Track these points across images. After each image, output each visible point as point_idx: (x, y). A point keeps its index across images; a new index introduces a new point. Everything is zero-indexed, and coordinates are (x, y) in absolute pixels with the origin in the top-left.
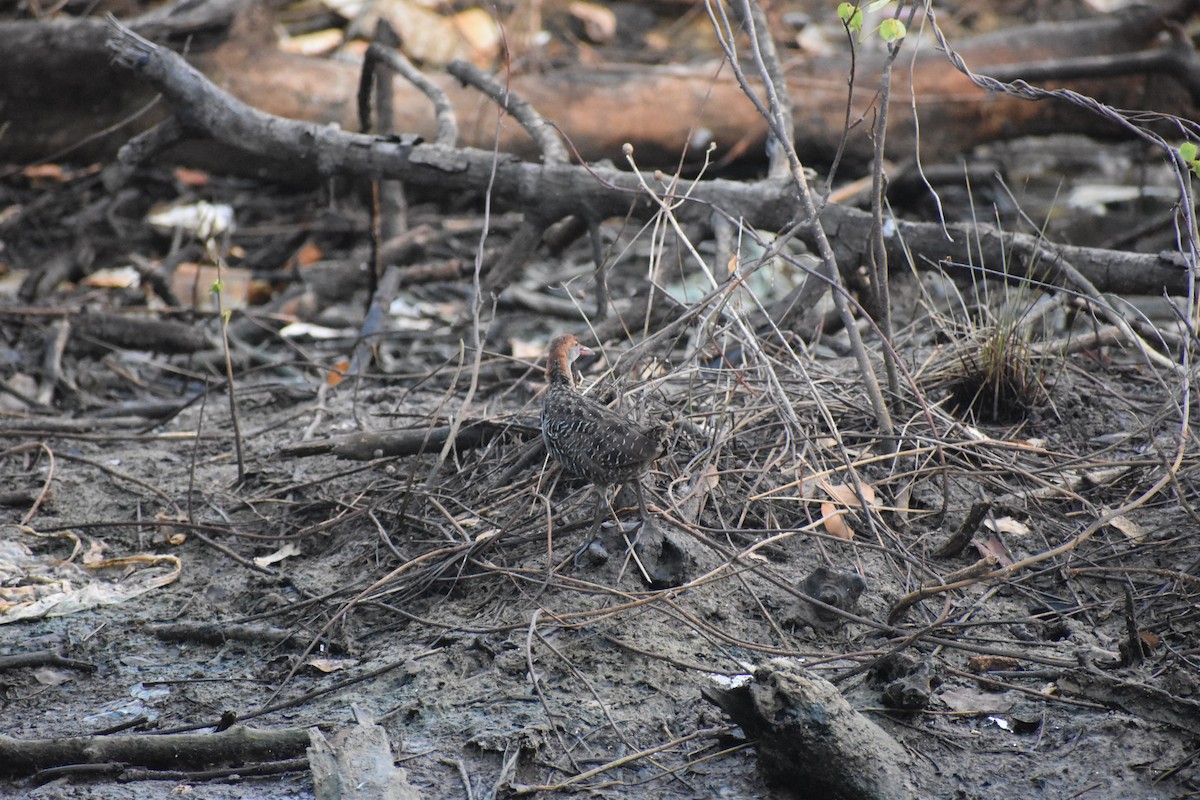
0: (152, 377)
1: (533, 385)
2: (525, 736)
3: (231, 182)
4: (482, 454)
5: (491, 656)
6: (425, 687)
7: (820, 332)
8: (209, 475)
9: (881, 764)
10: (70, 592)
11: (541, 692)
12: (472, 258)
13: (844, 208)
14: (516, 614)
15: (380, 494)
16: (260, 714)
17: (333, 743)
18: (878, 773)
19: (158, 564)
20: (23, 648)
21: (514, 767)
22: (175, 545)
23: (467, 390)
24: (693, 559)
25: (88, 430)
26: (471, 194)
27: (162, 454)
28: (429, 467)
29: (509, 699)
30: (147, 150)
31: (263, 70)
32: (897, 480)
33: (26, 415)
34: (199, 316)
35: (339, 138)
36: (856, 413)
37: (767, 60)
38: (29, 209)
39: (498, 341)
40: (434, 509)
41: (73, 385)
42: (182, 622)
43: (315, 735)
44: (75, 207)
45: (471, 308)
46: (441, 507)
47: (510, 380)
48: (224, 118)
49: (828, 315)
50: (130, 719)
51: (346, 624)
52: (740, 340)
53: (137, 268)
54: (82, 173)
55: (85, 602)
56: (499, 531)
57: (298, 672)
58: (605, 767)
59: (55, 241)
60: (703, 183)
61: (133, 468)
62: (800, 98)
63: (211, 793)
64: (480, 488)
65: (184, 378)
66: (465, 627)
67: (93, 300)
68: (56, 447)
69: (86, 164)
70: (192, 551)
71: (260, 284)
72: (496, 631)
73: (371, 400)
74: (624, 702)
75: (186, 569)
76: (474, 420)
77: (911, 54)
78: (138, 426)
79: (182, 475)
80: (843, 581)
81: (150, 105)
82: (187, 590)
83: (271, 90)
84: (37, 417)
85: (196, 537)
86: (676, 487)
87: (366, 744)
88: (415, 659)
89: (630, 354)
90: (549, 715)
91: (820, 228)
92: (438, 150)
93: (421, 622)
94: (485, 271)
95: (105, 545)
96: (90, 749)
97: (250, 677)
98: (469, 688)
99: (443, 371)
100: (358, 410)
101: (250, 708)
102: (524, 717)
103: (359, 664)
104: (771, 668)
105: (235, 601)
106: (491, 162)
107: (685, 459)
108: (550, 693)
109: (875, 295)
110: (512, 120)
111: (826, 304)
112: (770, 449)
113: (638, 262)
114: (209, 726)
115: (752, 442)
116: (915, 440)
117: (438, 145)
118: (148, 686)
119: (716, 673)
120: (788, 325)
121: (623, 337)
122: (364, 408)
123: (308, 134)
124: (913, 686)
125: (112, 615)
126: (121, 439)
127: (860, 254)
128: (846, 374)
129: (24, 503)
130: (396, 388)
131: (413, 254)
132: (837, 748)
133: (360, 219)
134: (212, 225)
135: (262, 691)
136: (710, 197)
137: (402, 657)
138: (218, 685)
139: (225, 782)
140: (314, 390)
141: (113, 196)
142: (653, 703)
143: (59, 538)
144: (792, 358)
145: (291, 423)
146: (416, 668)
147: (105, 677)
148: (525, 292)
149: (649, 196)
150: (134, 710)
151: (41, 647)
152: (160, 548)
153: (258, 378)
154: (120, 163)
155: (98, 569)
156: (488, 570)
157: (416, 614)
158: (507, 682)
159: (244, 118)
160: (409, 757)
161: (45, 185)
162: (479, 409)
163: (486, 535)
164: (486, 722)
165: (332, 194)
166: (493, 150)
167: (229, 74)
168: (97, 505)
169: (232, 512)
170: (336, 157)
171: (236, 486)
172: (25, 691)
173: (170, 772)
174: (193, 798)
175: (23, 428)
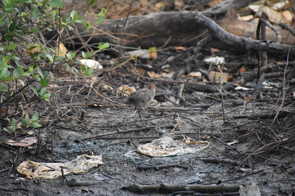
0: (203, 98)
2: (294, 190)
3: (225, 51)
4: (284, 119)
5: (286, 169)
6: (269, 176)
8: (216, 122)
10: (182, 149)
12: (283, 71)
14: (292, 159)
15: (258, 128)
16: (228, 181)
17: (246, 189)
19: (204, 143)
20: (171, 163)
22: (208, 139)
23: (281, 103)
25: (188, 111)
26: (284, 55)
27: (205, 117)
28: (271, 122)
29: (290, 180)
30: (204, 43)
31: (233, 24)
33: (173, 106)
34: (215, 84)
35: (251, 41)
38: (176, 57)
39: (289, 92)
40: (272, 132)
41: (184, 100)
42: (209, 158)
43: (241, 187)
44: (186, 57)
45: (283, 84)
46: (274, 132)
47: (292, 102)
48: (223, 36)
50: (196, 181)
51: (249, 160)
53: (201, 72)
54: (189, 49)
55: (186, 152)
56: (288, 138)
57: (237, 171)
59: (181, 65)
61: (198, 120)
64: (284, 128)
65: (211, 99)
66: (279, 162)
67: (190, 79)
68: (180, 114)
69: (189, 46)
70: (212, 141)
71: (231, 77)
72: (287, 163)
73: (257, 105)
75: (210, 145)
76: (283, 111)
78: (200, 110)
79: (210, 122)
81: (205, 32)
82: (210, 150)
83: (235, 29)
84: (175, 107)
85: (213, 137)
87: (254, 190)
88: (266, 169)
92: (276, 44)
93: (268, 160)
94: (286, 75)
95: (191, 138)
96: (186, 188)
97: (225, 172)
98: (280, 177)
99: (275, 99)
100: (254, 108)
101: (225, 179)
102: (294, 185)
103: (252, 170)
105: (222, 153)
106: (289, 48)
114: (215, 183)
117: (276, 43)
118: (200, 173)
122: (255, 107)
123: (244, 40)
125: (192, 155)
126: (195, 113)
129: (172, 128)
130: (263, 102)
131: (269, 70)
133: (256, 61)
134: (219, 62)
135: (228, 175)
137: (263, 168)
138: (217, 173)
140: (243, 102)
141: (195, 54)
143: (180, 136)
145: (237, 110)
146: (267, 171)
147: (190, 170)
150: (197, 179)
151: (175, 162)
152: (204, 140)
153: (229, 99)
154: (198, 46)
155: (189, 144)
156: (285, 148)
157: (267, 158)
158: (289, 176)
159: (228, 36)
160: (264, 193)
161: (179, 52)
162: (284, 108)
163: (285, 140)
164: (284, 186)
165: (249, 55)
166: (290, 45)
167: (225, 25)
168: (189, 129)
169: (222, 131)
170: (250, 46)
171: (223, 125)
172: (171, 173)
173: (205, 194)
175: (172, 110)
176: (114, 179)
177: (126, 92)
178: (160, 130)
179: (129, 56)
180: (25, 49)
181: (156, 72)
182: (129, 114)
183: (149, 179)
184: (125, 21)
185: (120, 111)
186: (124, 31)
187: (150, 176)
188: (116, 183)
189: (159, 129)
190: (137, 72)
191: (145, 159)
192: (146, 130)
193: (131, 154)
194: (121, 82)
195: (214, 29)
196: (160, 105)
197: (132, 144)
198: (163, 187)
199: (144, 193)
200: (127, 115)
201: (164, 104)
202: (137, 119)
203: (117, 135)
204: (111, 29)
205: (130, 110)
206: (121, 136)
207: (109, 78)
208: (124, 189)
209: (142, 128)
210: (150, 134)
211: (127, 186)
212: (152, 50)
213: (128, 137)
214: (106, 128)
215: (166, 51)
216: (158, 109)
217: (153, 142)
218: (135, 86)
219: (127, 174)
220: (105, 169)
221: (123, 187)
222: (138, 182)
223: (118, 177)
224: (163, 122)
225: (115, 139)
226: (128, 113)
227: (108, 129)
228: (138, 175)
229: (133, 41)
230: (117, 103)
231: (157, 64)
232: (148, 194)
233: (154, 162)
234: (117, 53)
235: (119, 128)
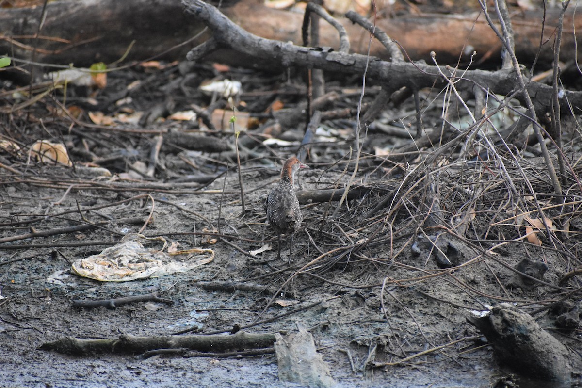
0: (201, 163)
1: (385, 169)
2: (380, 339)
3: (241, 70)
4: (360, 202)
5: (364, 300)
6: (331, 314)
7: (526, 144)
8: (228, 211)
9: (554, 355)
10: (161, 266)
11: (387, 318)
12: (356, 107)
13: (539, 84)
14: (376, 279)
15: (310, 220)
16: (252, 326)
17: (287, 340)
18: (553, 359)
19: (204, 253)
20: (139, 293)
21: (374, 354)
22: (212, 244)
23: (353, 171)
24: (462, 254)
25: (171, 189)
26: (356, 76)
27: (206, 200)
28: (334, 208)
29: (372, 321)
30: (200, 54)
31: (257, 16)
32: (563, 217)
33: (141, 181)
34: (224, 134)
35: (292, 48)
36: (544, 184)
37: (502, 11)
38: (144, 82)
39: (368, 147)
40: (336, 228)
41: (164, 167)
42: (215, 281)
43: (278, 336)
44: (166, 82)
45: (355, 132)
46: (340, 228)
47: (374, 166)
48: (238, 38)
49: (530, 136)
50: (190, 327)
51: (294, 283)
52: (487, 148)
53: (195, 111)
54: (169, 65)
55: (168, 271)
56: (367, 239)
57: (270, 306)
58: (418, 354)
59: (156, 98)
60: (469, 71)
61: (192, 207)
62: (518, 31)
63: (228, 364)
64: (359, 218)
65: (216, 164)
66: (351, 285)
67: (173, 126)
68: (155, 196)
69: (171, 61)
70: (220, 247)
71: (253, 119)
72: (366, 287)
73: (306, 175)
74: (428, 323)
75: (217, 256)
76: (356, 186)
77: (573, 9)
78: (195, 187)
79: (215, 210)
80: (536, 266)
81: (202, 32)
82: (217, 266)
83: (260, 25)
84: (146, 182)
85: (222, 240)
86: (454, 219)
87: (303, 341)
88: (327, 301)
89: (432, 154)
90: (391, 329)
91: (527, 93)
92: (340, 54)
93: (330, 283)
94: (362, 114)
95: (179, 244)
96: (170, 342)
97: (247, 308)
98: (352, 315)
99: (341, 162)
100: (300, 180)
101: (247, 323)
102: (379, 330)
103: (300, 303)
104: (501, 308)
105: (240, 271)
106: (366, 61)
107: (459, 205)
108: (392, 318)
109: (554, 126)
110: (376, 40)
111: (529, 131)
112: (501, 201)
113: (437, 110)
114: (228, 332)
115: (492, 198)
116: (573, 197)
117: (340, 52)
118: (198, 312)
119: (473, 310)
120: (510, 141)
121: (429, 146)
122: (303, 179)
123: (278, 46)
124: (570, 318)
125: (181, 277)
126: (186, 193)
127: (547, 106)
128: (539, 165)
129: (140, 223)
130: (319, 170)
131: (328, 106)
132: (532, 347)
133: (302, 88)
134: (231, 91)
135: (253, 315)
136: (473, 78)
137: (320, 299)
138: (232, 312)
139: (235, 359)
140: (279, 170)
141: (184, 76)
142: (442, 323)
143: (157, 240)
144: (512, 157)
145: (268, 186)
146: (327, 305)
147: (178, 307)
148: (382, 124)
149: (443, 77)
150: (191, 323)
151: (148, 292)
152: (204, 246)
153: (252, 164)
154: (188, 60)
155: (175, 255)
156: (362, 259)
157: (328, 279)
158: (371, 312)
159: (247, 38)
160: (323, 348)
161: (152, 71)
162: (359, 180)
163: (361, 242)
164: (361, 332)
165: (289, 76)
166: (367, 55)
167: (240, 17)
168: (175, 224)
169: (239, 229)
170: (291, 58)
171: (241, 216)
172: (140, 313)
173: (209, 353)
174: (220, 366)
175: (140, 187)
176: (25, 328)
177: (47, 154)
178: (117, 228)
179: (50, 82)
181: (106, 113)
182: (53, 199)
183: (95, 326)
184: (41, 10)
185: (34, 192)
186: (39, 31)
187: (97, 320)
188: (31, 336)
189: (114, 227)
190: (67, 114)
191: (88, 288)
192: (89, 230)
193: (60, 278)
194: (37, 134)
195: (218, 26)
196: (115, 179)
197: (60, 258)
198: (125, 343)
199: (87, 355)
200: (50, 200)
201: (123, 176)
202: (70, 208)
203: (31, 241)
204: (12, 28)
205: (55, 190)
206: (37, 242)
207: (12, 126)
208: (46, 348)
209: (80, 226)
210: (96, 237)
211: (52, 342)
212: (97, 69)
213: (53, 244)
214: (7, 227)
215: (125, 70)
216: (111, 186)
217: (102, 253)
218: (64, 142)
219: (51, 318)
220: (8, 309)
221: (44, 345)
222: (75, 334)
223: (33, 324)
224: (123, 214)
225: (27, 248)
226: (51, 196)
227: (11, 230)
228: (75, 320)
229: (57, 52)
230: (28, 177)
231: (108, 96)
232: (94, 357)
233: (106, 292)
234: (25, 75)
235: (33, 226)
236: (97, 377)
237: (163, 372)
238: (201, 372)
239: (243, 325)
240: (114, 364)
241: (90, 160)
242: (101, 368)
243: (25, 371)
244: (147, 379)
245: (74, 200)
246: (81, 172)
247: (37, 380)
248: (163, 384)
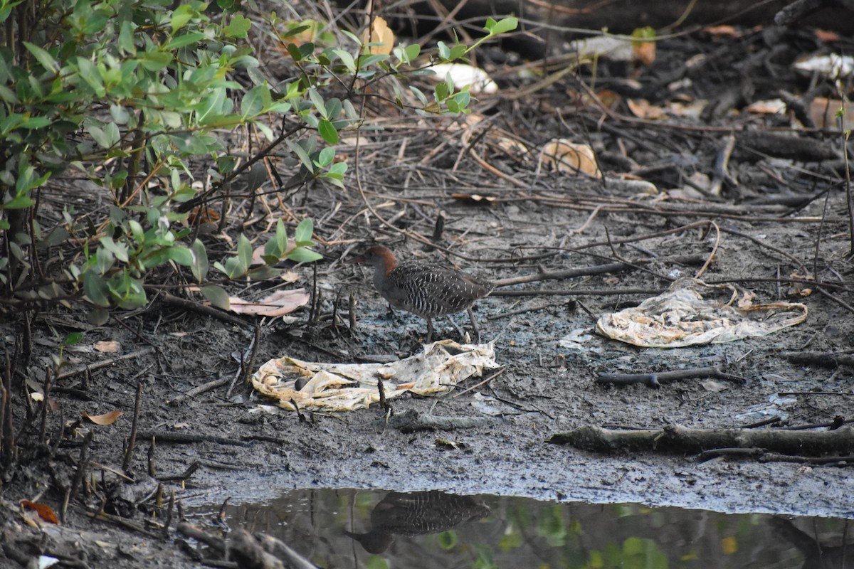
0: (792, 177)
8: (829, 247)
10: (728, 327)
19: (792, 309)
20: (694, 365)
22: (803, 297)
25: (744, 213)
27: (797, 232)
30: (795, 16)
33: (701, 201)
34: (827, 135)
38: (711, 57)
41: (735, 182)
42: (807, 351)
44: (742, 56)
50: (769, 418)
53: (784, 100)
54: (749, 32)
59: (727, 80)
61: (775, 241)
63: (825, 473)
65: (814, 179)
67: (752, 122)
68: (721, 224)
69: (752, 25)
70: (816, 301)
75: (811, 314)
78: (780, 212)
79: (810, 247)
84: (709, 203)
85: (819, 291)
95: (754, 295)
96: (740, 438)
105: (846, 338)
114: (825, 426)
118: (782, 395)
125: (757, 344)
126: (767, 220)
129: (698, 263)
134: (840, 70)
138: (832, 397)
139: (836, 466)
141: (769, 48)
143: (722, 288)
147: (752, 388)
150: (770, 412)
151: (707, 364)
152: (793, 298)
154: (776, 25)
155: (748, 312)
161: (723, 41)
168: (749, 266)
169: (845, 274)
171: (849, 256)
172: (695, 395)
173: (797, 457)
174: (813, 476)
175: (699, 210)
176: (528, 411)
177: (566, 159)
178: (664, 269)
179: (573, 55)
180: (275, 33)
181: (653, 100)
182: (572, 224)
183: (630, 411)
185: (546, 215)
187: (633, 403)
188: (536, 422)
189: (660, 268)
190: (596, 102)
191: (620, 355)
192: (624, 271)
193: (580, 339)
194: (551, 130)
196: (662, 198)
197: (580, 311)
198: (673, 437)
199: (617, 452)
200: (568, 227)
201: (675, 193)
202: (597, 239)
203: (539, 285)
205: (576, 212)
206: (549, 287)
207: (517, 118)
208: (558, 440)
209: (610, 265)
210: (633, 282)
211: (566, 432)
212: (642, 36)
213: (570, 290)
214: (505, 265)
215: (683, 39)
216: (657, 209)
217: (642, 305)
218: (591, 142)
219: (566, 398)
220: (505, 382)
221: (555, 436)
222: (600, 422)
223: (540, 405)
224: (673, 249)
225: (533, 295)
226: (569, 220)
227: (511, 268)
228: (599, 400)
229: (585, 11)
230: (538, 192)
231: (656, 76)
232: (627, 456)
233: (646, 362)
234: (539, 44)
235: (543, 263)
236: (631, 485)
237: (728, 482)
238: (784, 485)
239: (848, 418)
240: (656, 467)
241: (628, 170)
242: (637, 472)
243: (528, 473)
244: (704, 491)
245: (603, 228)
246: (614, 186)
247: (546, 487)
248: (728, 500)
